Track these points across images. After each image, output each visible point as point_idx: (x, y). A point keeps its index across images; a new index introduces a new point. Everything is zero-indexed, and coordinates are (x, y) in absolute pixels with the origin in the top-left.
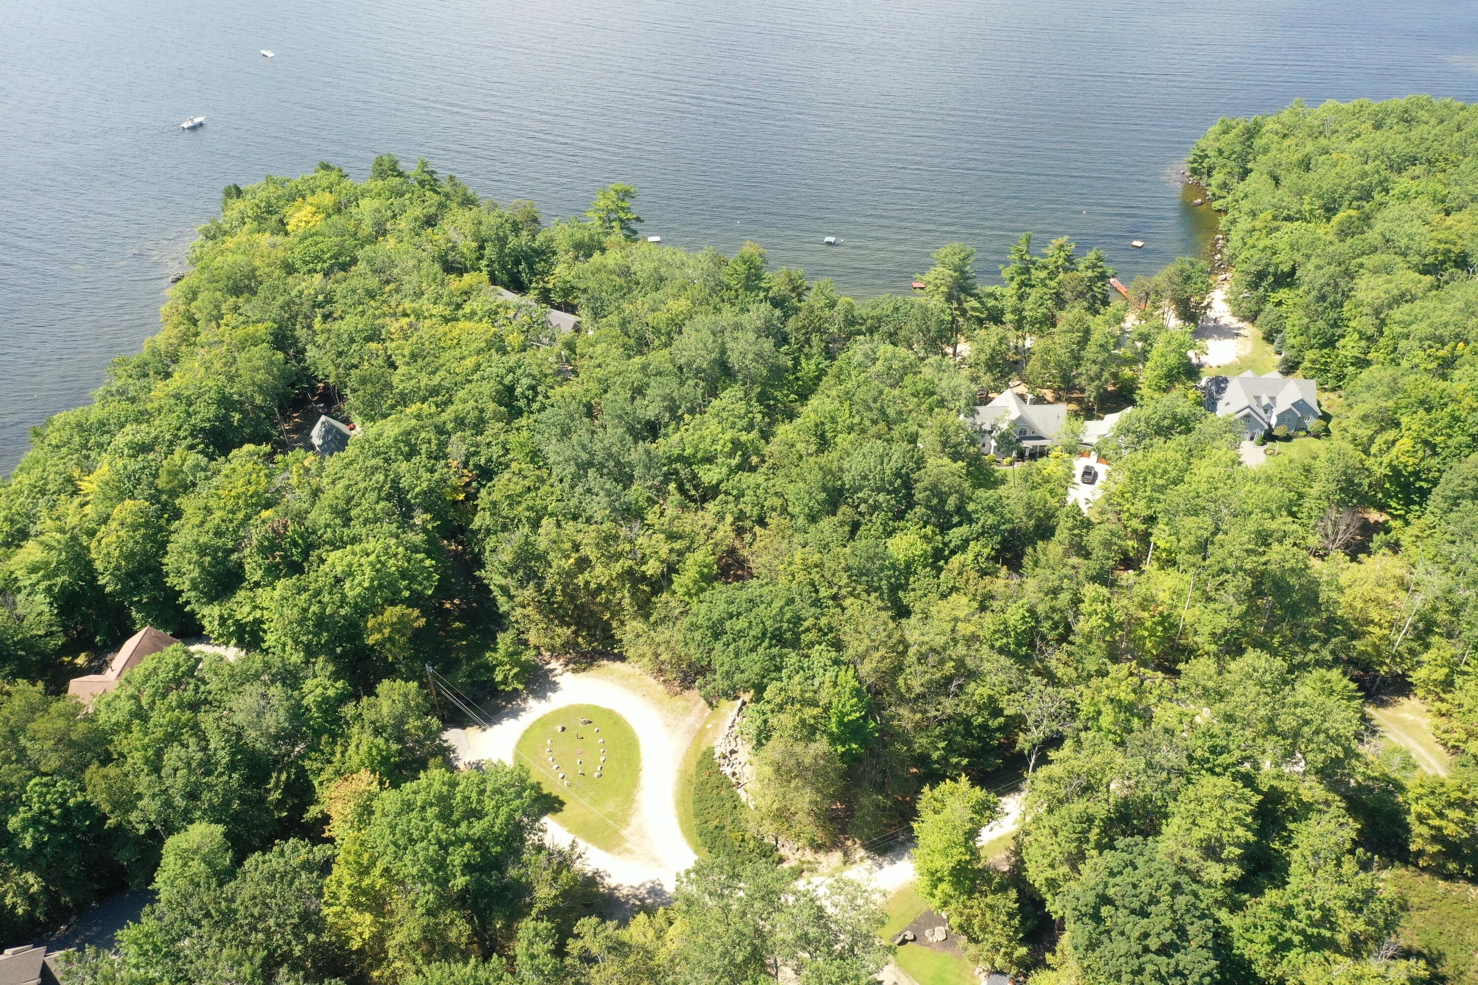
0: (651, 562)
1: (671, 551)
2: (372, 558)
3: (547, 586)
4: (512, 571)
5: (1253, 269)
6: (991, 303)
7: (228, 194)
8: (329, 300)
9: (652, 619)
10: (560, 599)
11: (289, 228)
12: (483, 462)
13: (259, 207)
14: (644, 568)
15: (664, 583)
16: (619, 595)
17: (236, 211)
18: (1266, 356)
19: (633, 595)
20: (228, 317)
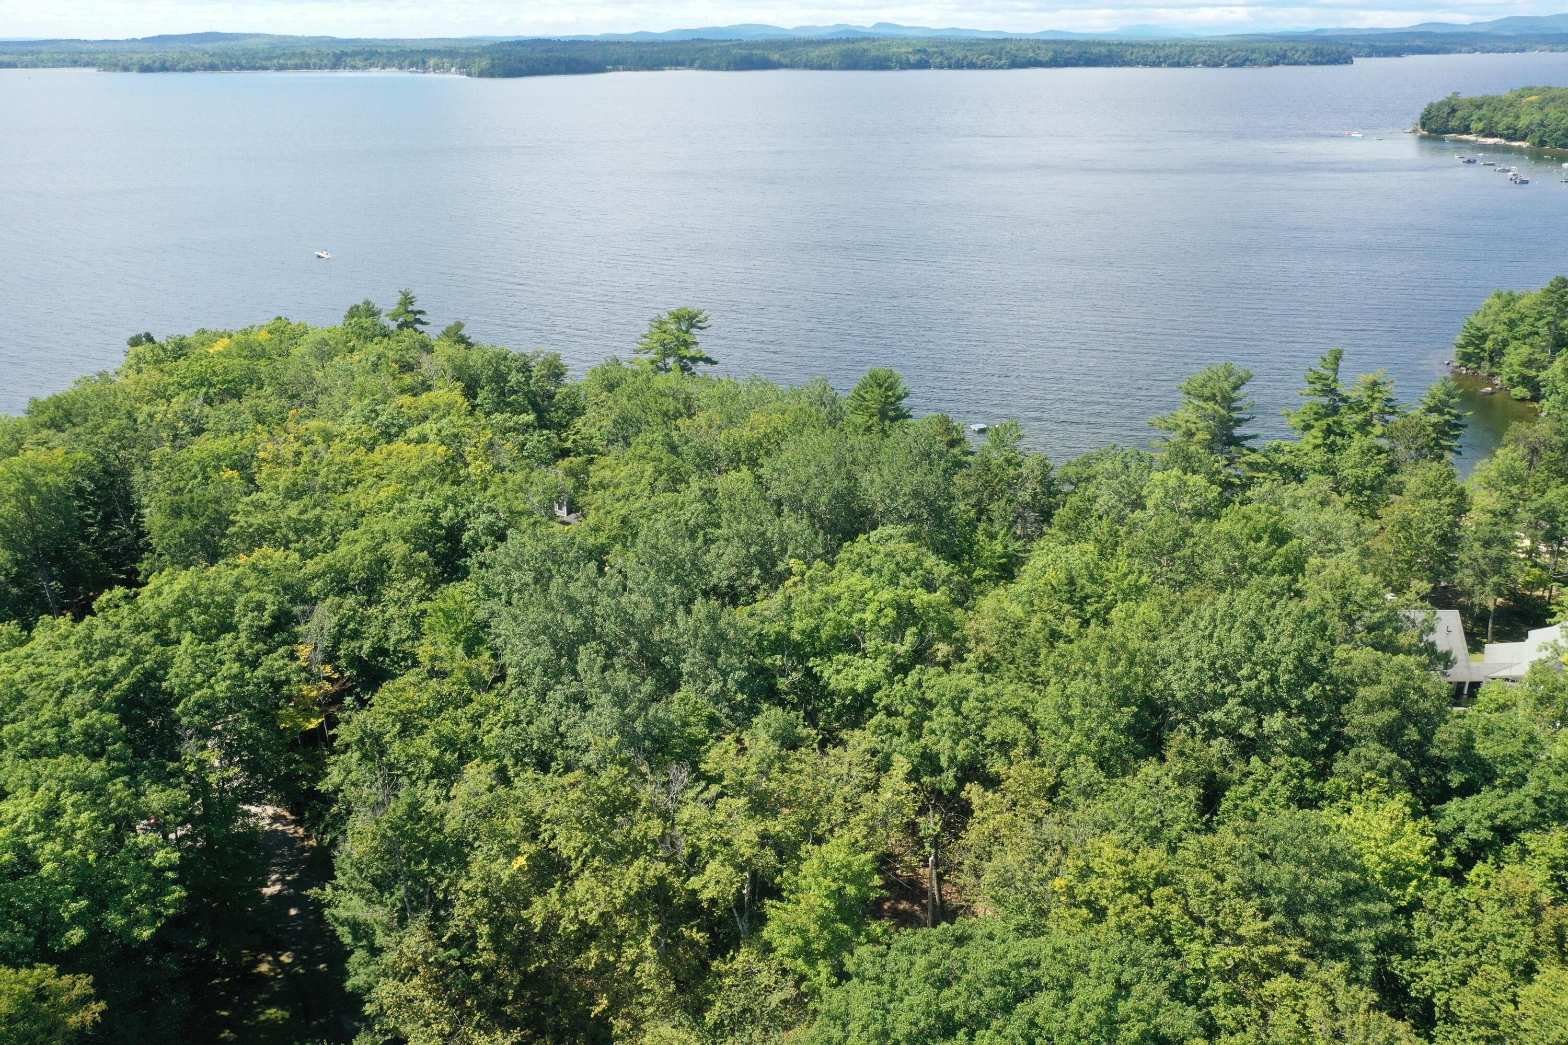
0: (713, 866)
1: (765, 839)
3: (456, 925)
4: (382, 884)
6: (1281, 459)
7: (135, 344)
9: (710, 1017)
10: (488, 957)
14: (694, 883)
15: (742, 925)
16: (630, 953)
19: (666, 954)
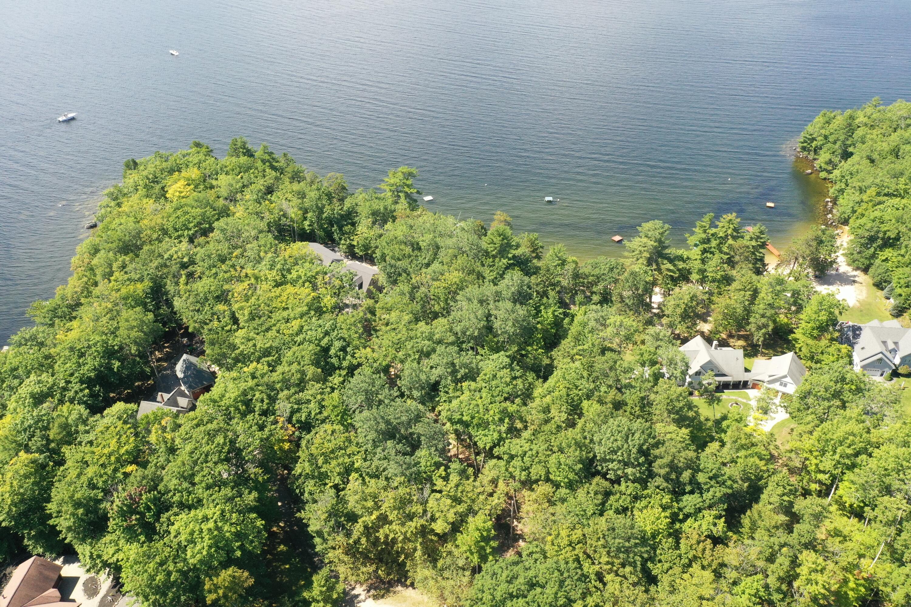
0: (440, 522)
1: (456, 513)
2: (211, 525)
5: (866, 234)
6: (681, 265)
7: (128, 166)
8: (192, 262)
9: (439, 564)
11: (167, 196)
12: (303, 419)
13: (148, 179)
14: (433, 526)
17: (132, 180)
18: (878, 300)
20: (116, 274)
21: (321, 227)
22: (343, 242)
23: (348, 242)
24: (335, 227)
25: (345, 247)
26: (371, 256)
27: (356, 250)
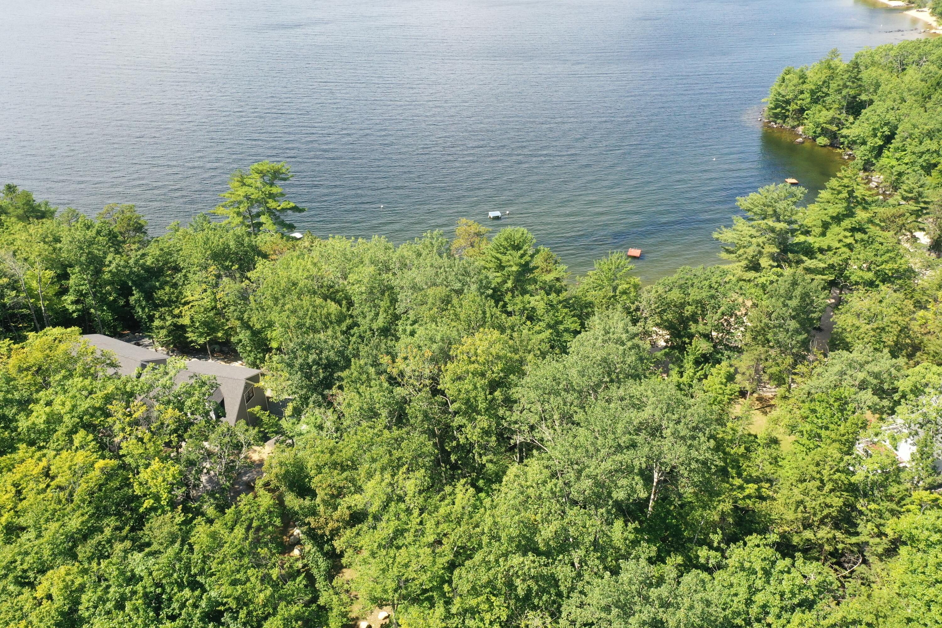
21: (102, 300)
22: (157, 323)
23: (169, 321)
24: (136, 295)
25: (164, 332)
26: (227, 343)
27: (191, 336)
